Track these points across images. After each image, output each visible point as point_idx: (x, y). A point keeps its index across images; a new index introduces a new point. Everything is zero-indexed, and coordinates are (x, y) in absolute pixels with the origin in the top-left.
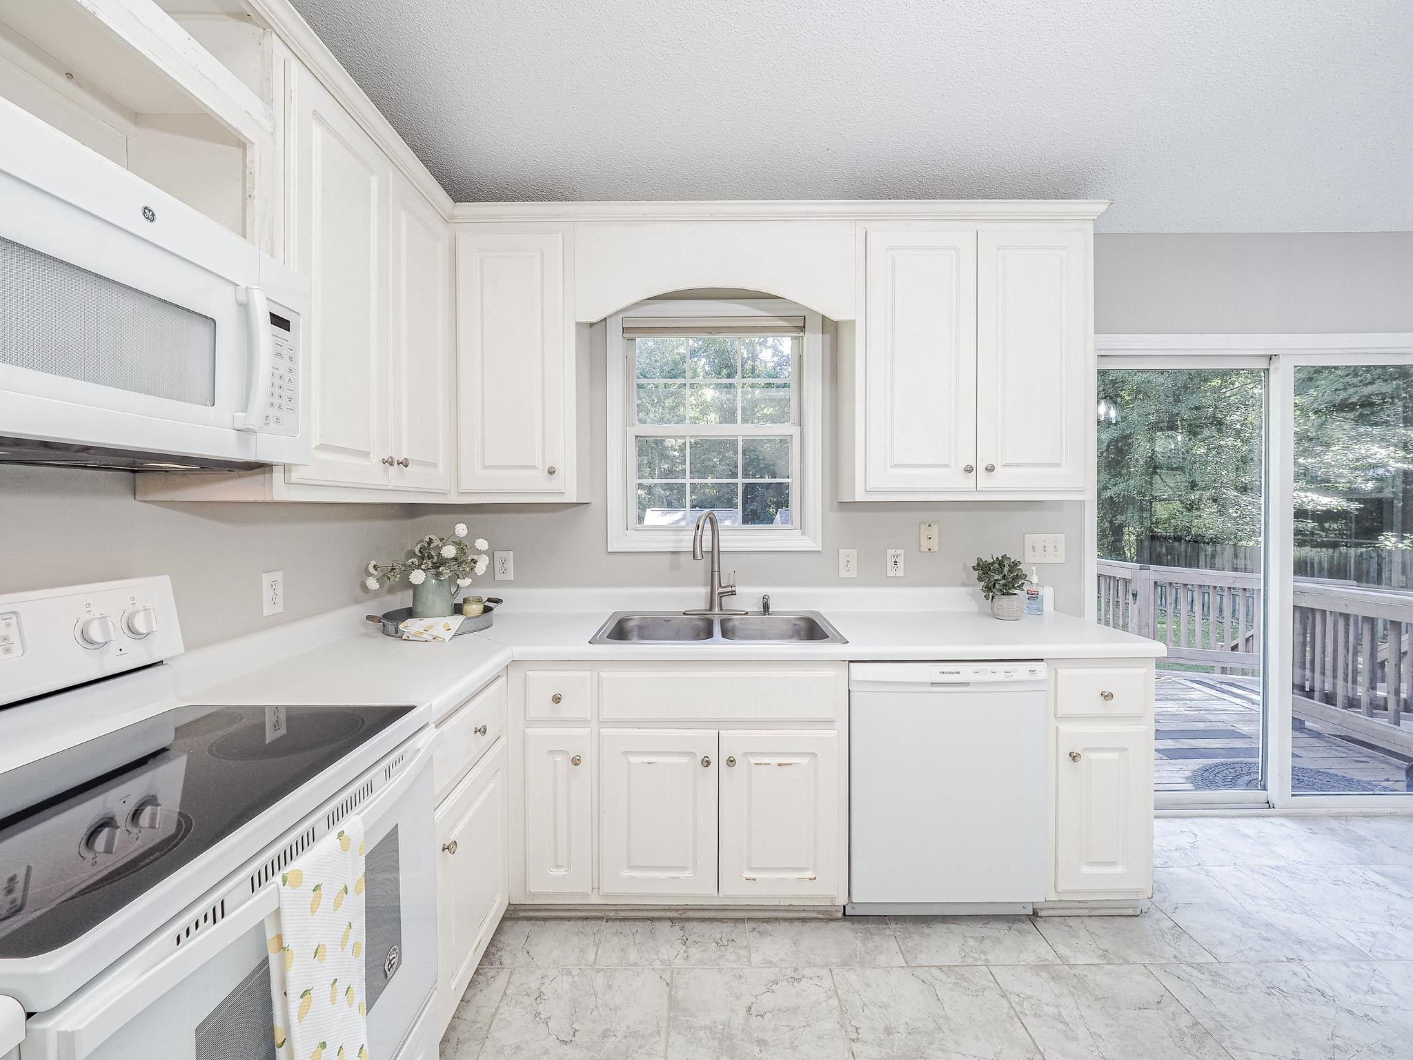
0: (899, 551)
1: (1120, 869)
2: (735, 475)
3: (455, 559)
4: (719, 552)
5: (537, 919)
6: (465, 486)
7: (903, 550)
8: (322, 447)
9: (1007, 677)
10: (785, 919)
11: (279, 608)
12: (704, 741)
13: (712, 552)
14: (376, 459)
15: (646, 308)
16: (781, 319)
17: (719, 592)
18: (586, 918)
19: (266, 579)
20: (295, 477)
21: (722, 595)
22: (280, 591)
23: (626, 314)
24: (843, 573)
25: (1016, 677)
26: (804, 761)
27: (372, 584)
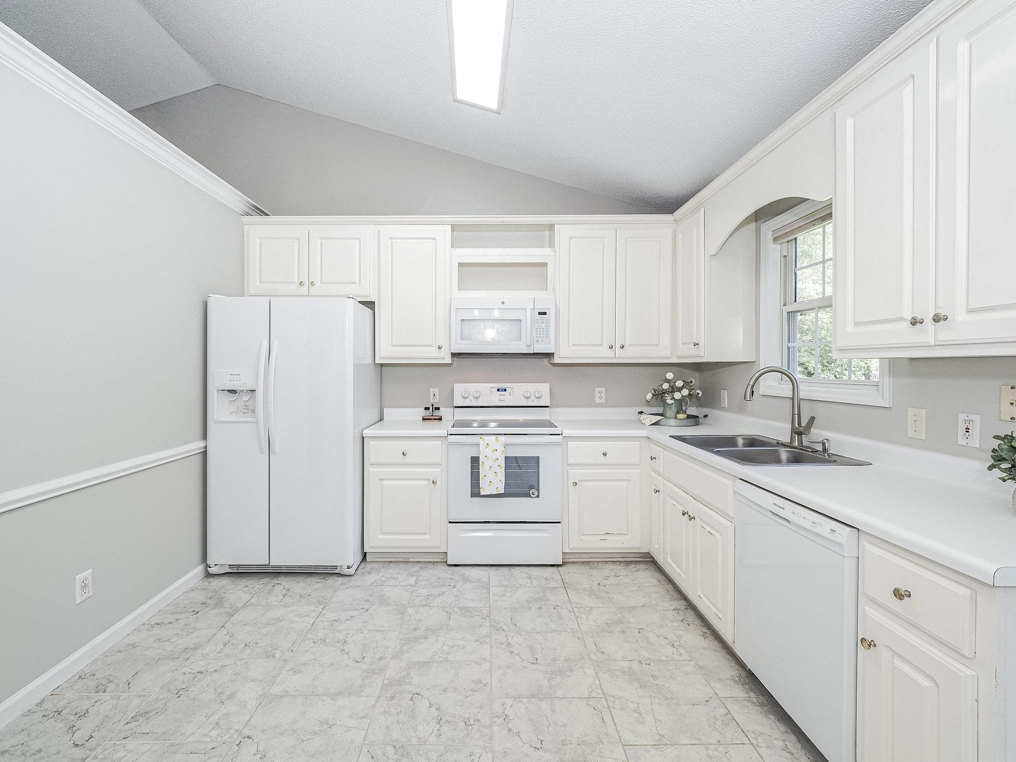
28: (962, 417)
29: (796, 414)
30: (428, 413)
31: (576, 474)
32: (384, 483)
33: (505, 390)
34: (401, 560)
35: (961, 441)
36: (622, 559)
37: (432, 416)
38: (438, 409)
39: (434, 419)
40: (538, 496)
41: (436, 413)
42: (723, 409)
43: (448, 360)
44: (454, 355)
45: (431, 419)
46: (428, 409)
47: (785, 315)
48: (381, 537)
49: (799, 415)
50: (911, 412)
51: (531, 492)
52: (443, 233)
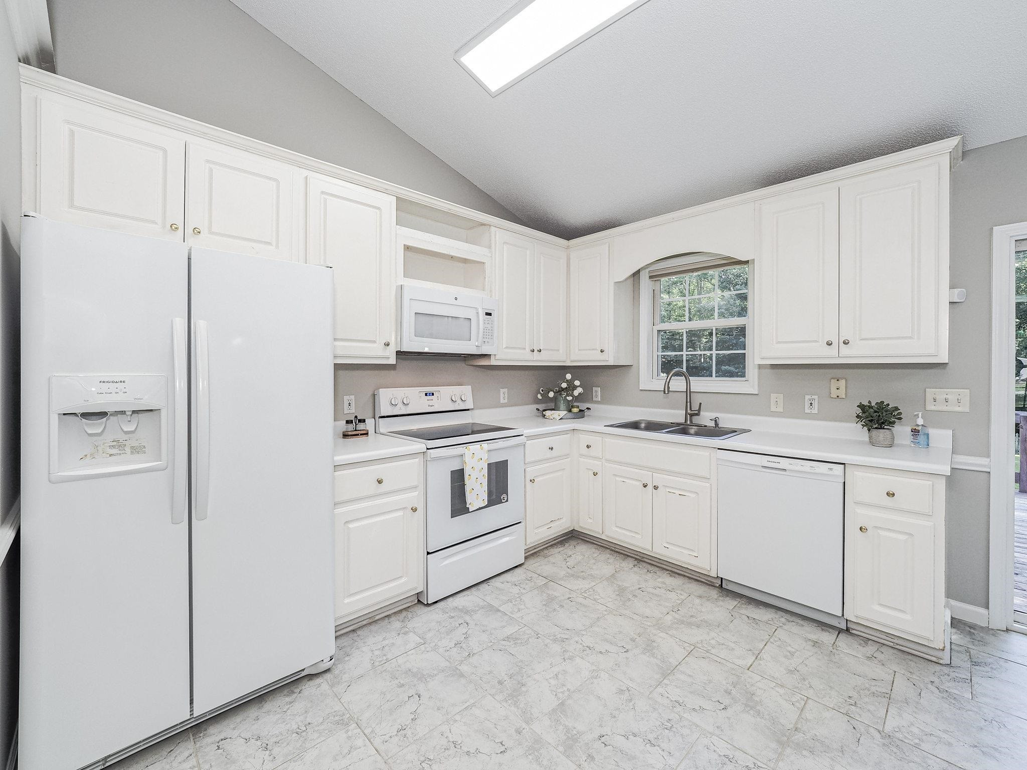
0: (813, 397)
1: (908, 617)
2: (710, 349)
3: (566, 388)
4: (690, 392)
5: (586, 541)
6: (573, 358)
7: (817, 396)
8: (506, 348)
9: (810, 469)
10: (688, 577)
11: (506, 401)
12: (647, 476)
13: (687, 391)
14: (528, 350)
15: (656, 265)
16: (723, 260)
17: (693, 414)
18: (602, 546)
19: (502, 391)
20: (497, 357)
21: (692, 415)
22: (506, 395)
23: (651, 268)
24: (773, 409)
25: (817, 470)
26: (693, 495)
27: (539, 396)
28: (807, 397)
29: (689, 402)
30: (351, 427)
31: (531, 471)
32: (351, 526)
33: (433, 394)
34: (364, 623)
35: (807, 411)
36: (555, 542)
37: (356, 430)
38: (364, 421)
39: (361, 434)
40: (507, 501)
41: (361, 426)
42: (597, 402)
43: (392, 361)
44: (399, 353)
45: (358, 435)
46: (351, 422)
47: (656, 333)
48: (347, 601)
49: (690, 402)
50: (773, 396)
51: (502, 497)
52: (388, 203)
